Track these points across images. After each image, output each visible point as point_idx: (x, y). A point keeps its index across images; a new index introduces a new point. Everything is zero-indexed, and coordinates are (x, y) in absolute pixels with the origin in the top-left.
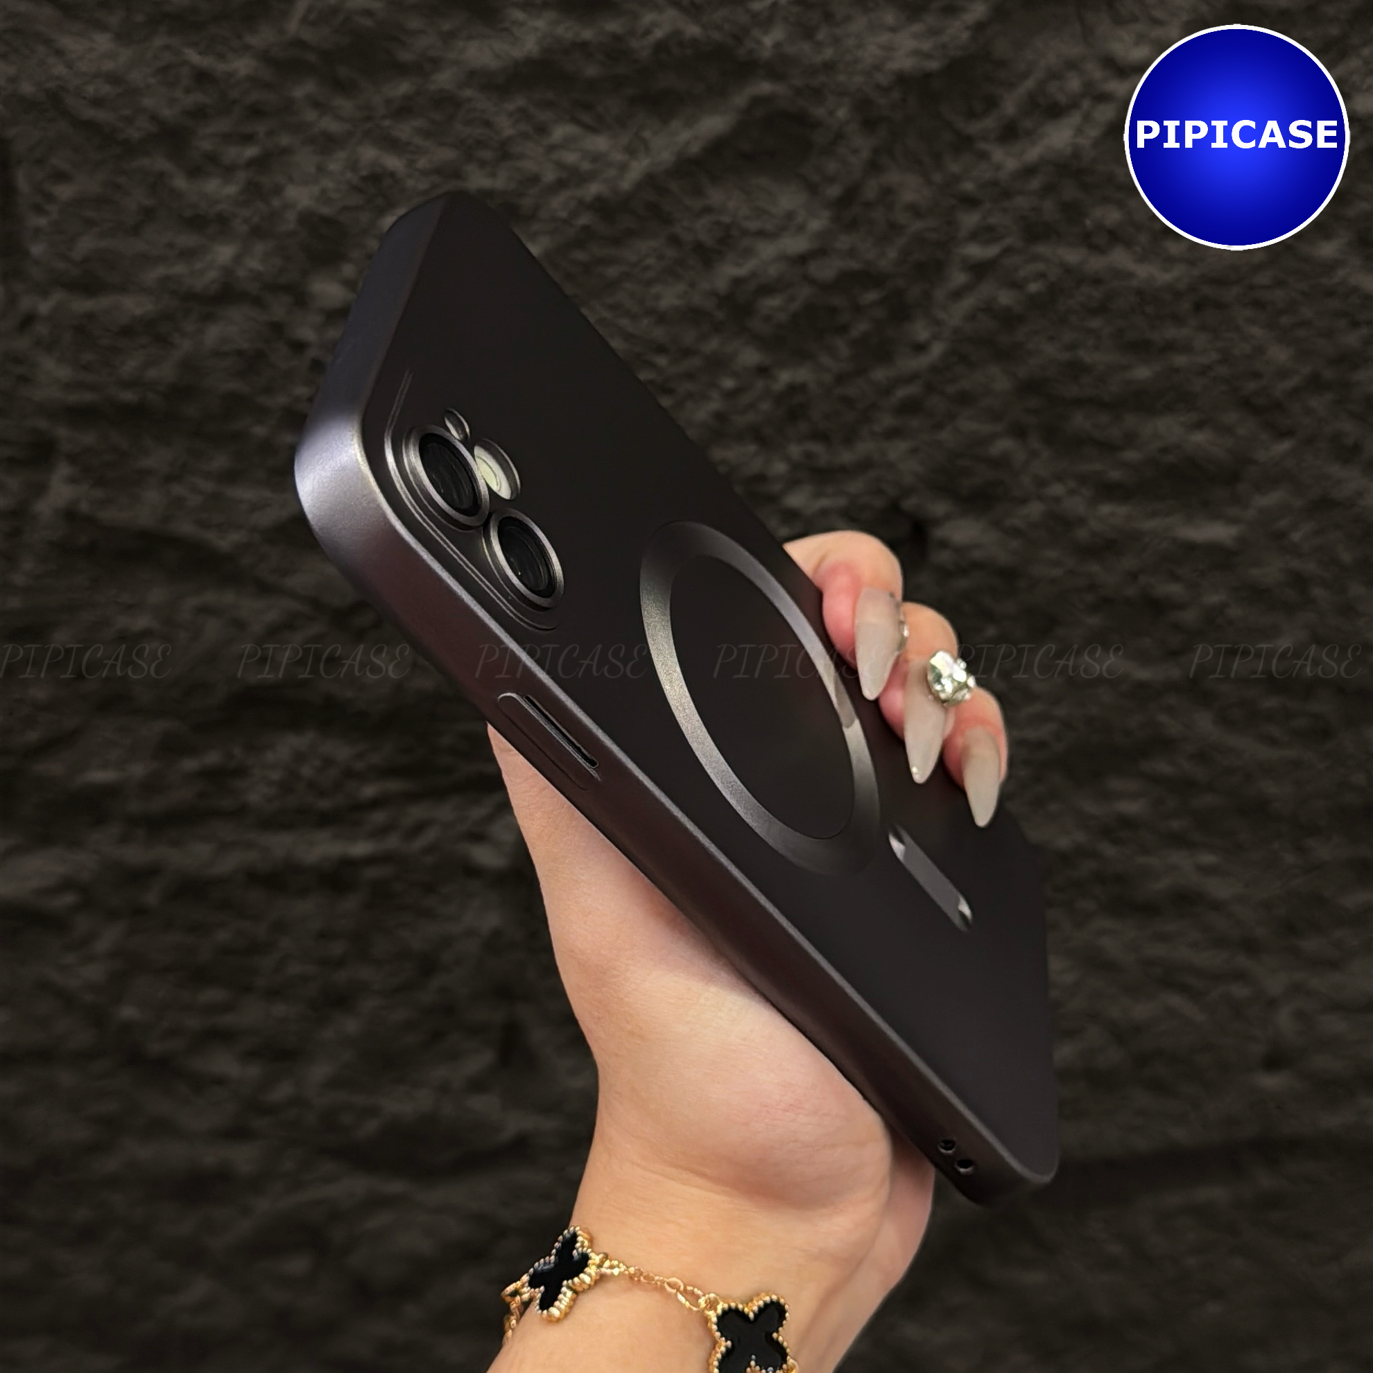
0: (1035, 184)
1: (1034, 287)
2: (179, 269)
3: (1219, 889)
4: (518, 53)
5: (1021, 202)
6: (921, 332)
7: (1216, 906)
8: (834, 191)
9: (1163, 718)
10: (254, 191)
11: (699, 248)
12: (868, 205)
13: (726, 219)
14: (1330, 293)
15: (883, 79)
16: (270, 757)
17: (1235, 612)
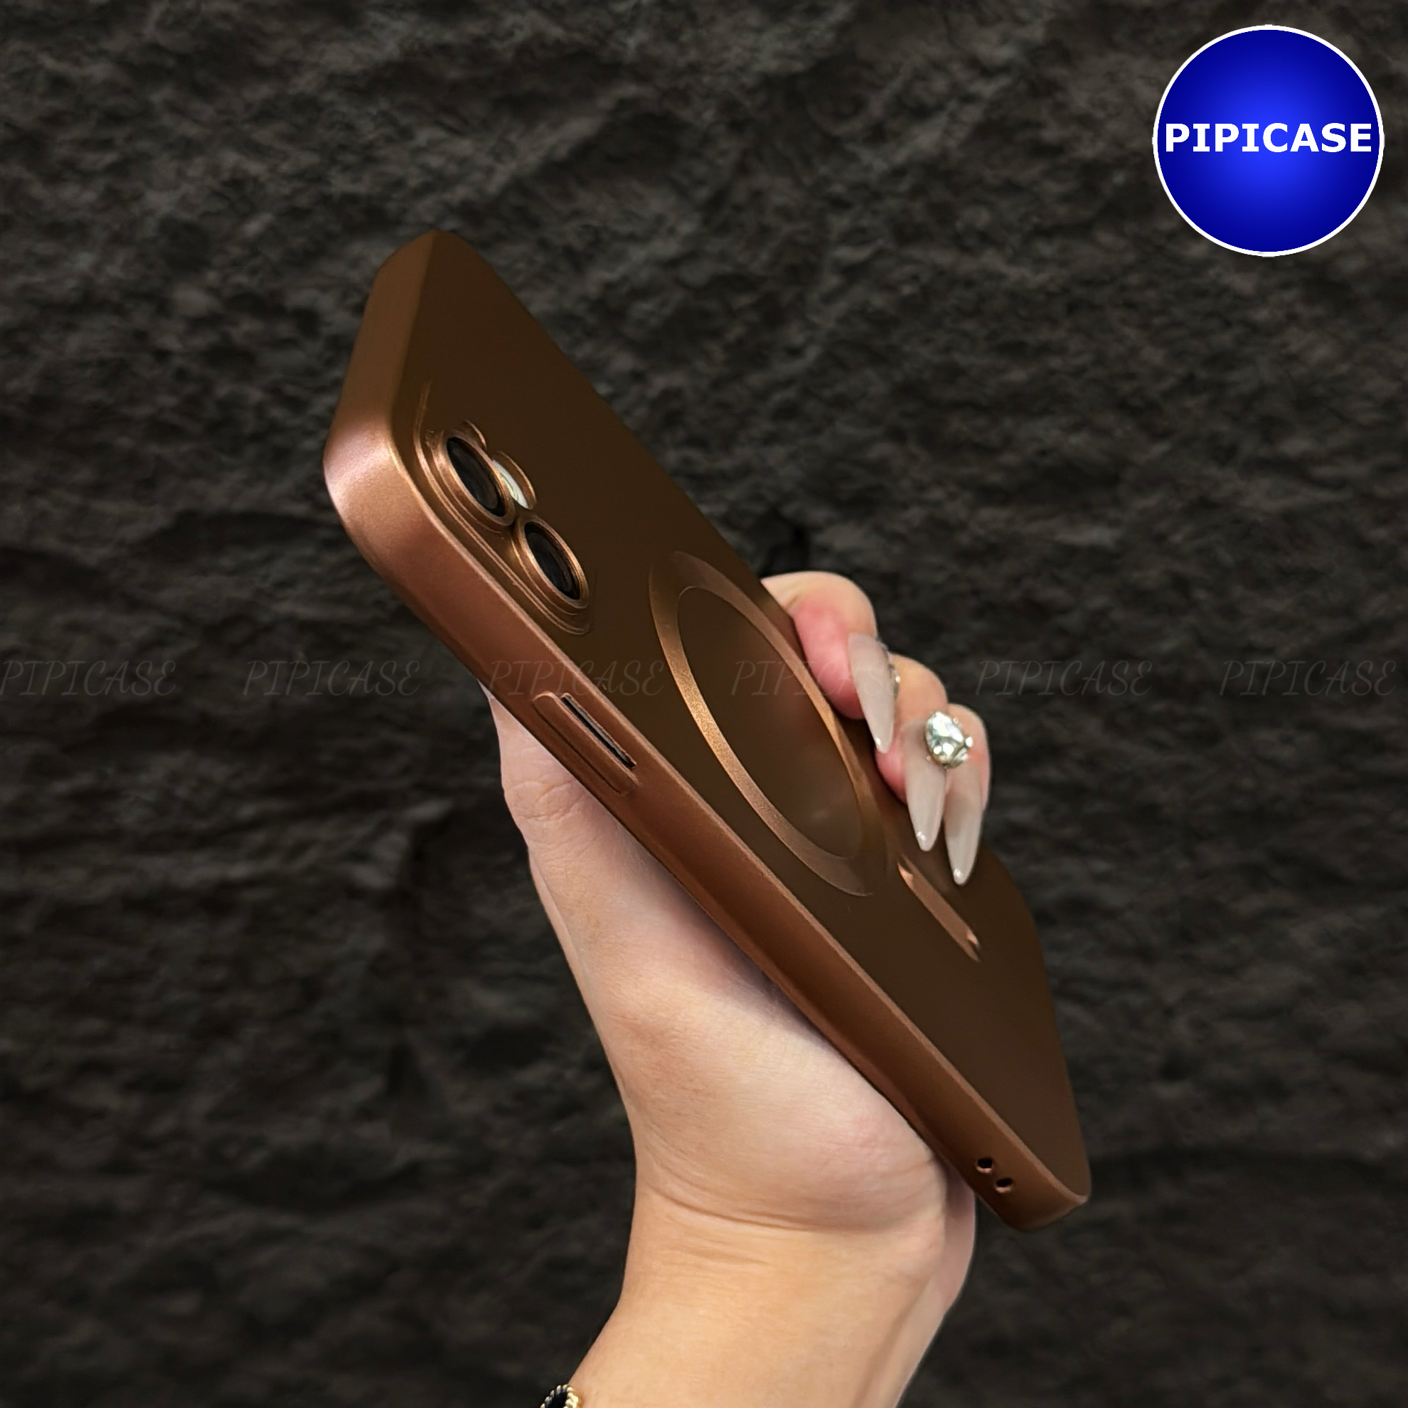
0: (904, 186)
1: (907, 290)
2: (39, 278)
3: (1112, 897)
4: (379, 56)
5: (892, 204)
6: (794, 334)
7: (1111, 914)
8: (703, 194)
9: (1050, 723)
10: (112, 197)
11: (569, 252)
12: (738, 208)
13: (595, 223)
14: (1202, 293)
15: (748, 81)
16: (144, 778)
17: (1118, 615)
